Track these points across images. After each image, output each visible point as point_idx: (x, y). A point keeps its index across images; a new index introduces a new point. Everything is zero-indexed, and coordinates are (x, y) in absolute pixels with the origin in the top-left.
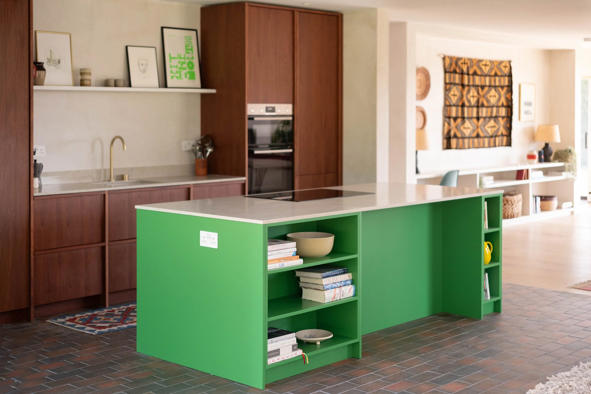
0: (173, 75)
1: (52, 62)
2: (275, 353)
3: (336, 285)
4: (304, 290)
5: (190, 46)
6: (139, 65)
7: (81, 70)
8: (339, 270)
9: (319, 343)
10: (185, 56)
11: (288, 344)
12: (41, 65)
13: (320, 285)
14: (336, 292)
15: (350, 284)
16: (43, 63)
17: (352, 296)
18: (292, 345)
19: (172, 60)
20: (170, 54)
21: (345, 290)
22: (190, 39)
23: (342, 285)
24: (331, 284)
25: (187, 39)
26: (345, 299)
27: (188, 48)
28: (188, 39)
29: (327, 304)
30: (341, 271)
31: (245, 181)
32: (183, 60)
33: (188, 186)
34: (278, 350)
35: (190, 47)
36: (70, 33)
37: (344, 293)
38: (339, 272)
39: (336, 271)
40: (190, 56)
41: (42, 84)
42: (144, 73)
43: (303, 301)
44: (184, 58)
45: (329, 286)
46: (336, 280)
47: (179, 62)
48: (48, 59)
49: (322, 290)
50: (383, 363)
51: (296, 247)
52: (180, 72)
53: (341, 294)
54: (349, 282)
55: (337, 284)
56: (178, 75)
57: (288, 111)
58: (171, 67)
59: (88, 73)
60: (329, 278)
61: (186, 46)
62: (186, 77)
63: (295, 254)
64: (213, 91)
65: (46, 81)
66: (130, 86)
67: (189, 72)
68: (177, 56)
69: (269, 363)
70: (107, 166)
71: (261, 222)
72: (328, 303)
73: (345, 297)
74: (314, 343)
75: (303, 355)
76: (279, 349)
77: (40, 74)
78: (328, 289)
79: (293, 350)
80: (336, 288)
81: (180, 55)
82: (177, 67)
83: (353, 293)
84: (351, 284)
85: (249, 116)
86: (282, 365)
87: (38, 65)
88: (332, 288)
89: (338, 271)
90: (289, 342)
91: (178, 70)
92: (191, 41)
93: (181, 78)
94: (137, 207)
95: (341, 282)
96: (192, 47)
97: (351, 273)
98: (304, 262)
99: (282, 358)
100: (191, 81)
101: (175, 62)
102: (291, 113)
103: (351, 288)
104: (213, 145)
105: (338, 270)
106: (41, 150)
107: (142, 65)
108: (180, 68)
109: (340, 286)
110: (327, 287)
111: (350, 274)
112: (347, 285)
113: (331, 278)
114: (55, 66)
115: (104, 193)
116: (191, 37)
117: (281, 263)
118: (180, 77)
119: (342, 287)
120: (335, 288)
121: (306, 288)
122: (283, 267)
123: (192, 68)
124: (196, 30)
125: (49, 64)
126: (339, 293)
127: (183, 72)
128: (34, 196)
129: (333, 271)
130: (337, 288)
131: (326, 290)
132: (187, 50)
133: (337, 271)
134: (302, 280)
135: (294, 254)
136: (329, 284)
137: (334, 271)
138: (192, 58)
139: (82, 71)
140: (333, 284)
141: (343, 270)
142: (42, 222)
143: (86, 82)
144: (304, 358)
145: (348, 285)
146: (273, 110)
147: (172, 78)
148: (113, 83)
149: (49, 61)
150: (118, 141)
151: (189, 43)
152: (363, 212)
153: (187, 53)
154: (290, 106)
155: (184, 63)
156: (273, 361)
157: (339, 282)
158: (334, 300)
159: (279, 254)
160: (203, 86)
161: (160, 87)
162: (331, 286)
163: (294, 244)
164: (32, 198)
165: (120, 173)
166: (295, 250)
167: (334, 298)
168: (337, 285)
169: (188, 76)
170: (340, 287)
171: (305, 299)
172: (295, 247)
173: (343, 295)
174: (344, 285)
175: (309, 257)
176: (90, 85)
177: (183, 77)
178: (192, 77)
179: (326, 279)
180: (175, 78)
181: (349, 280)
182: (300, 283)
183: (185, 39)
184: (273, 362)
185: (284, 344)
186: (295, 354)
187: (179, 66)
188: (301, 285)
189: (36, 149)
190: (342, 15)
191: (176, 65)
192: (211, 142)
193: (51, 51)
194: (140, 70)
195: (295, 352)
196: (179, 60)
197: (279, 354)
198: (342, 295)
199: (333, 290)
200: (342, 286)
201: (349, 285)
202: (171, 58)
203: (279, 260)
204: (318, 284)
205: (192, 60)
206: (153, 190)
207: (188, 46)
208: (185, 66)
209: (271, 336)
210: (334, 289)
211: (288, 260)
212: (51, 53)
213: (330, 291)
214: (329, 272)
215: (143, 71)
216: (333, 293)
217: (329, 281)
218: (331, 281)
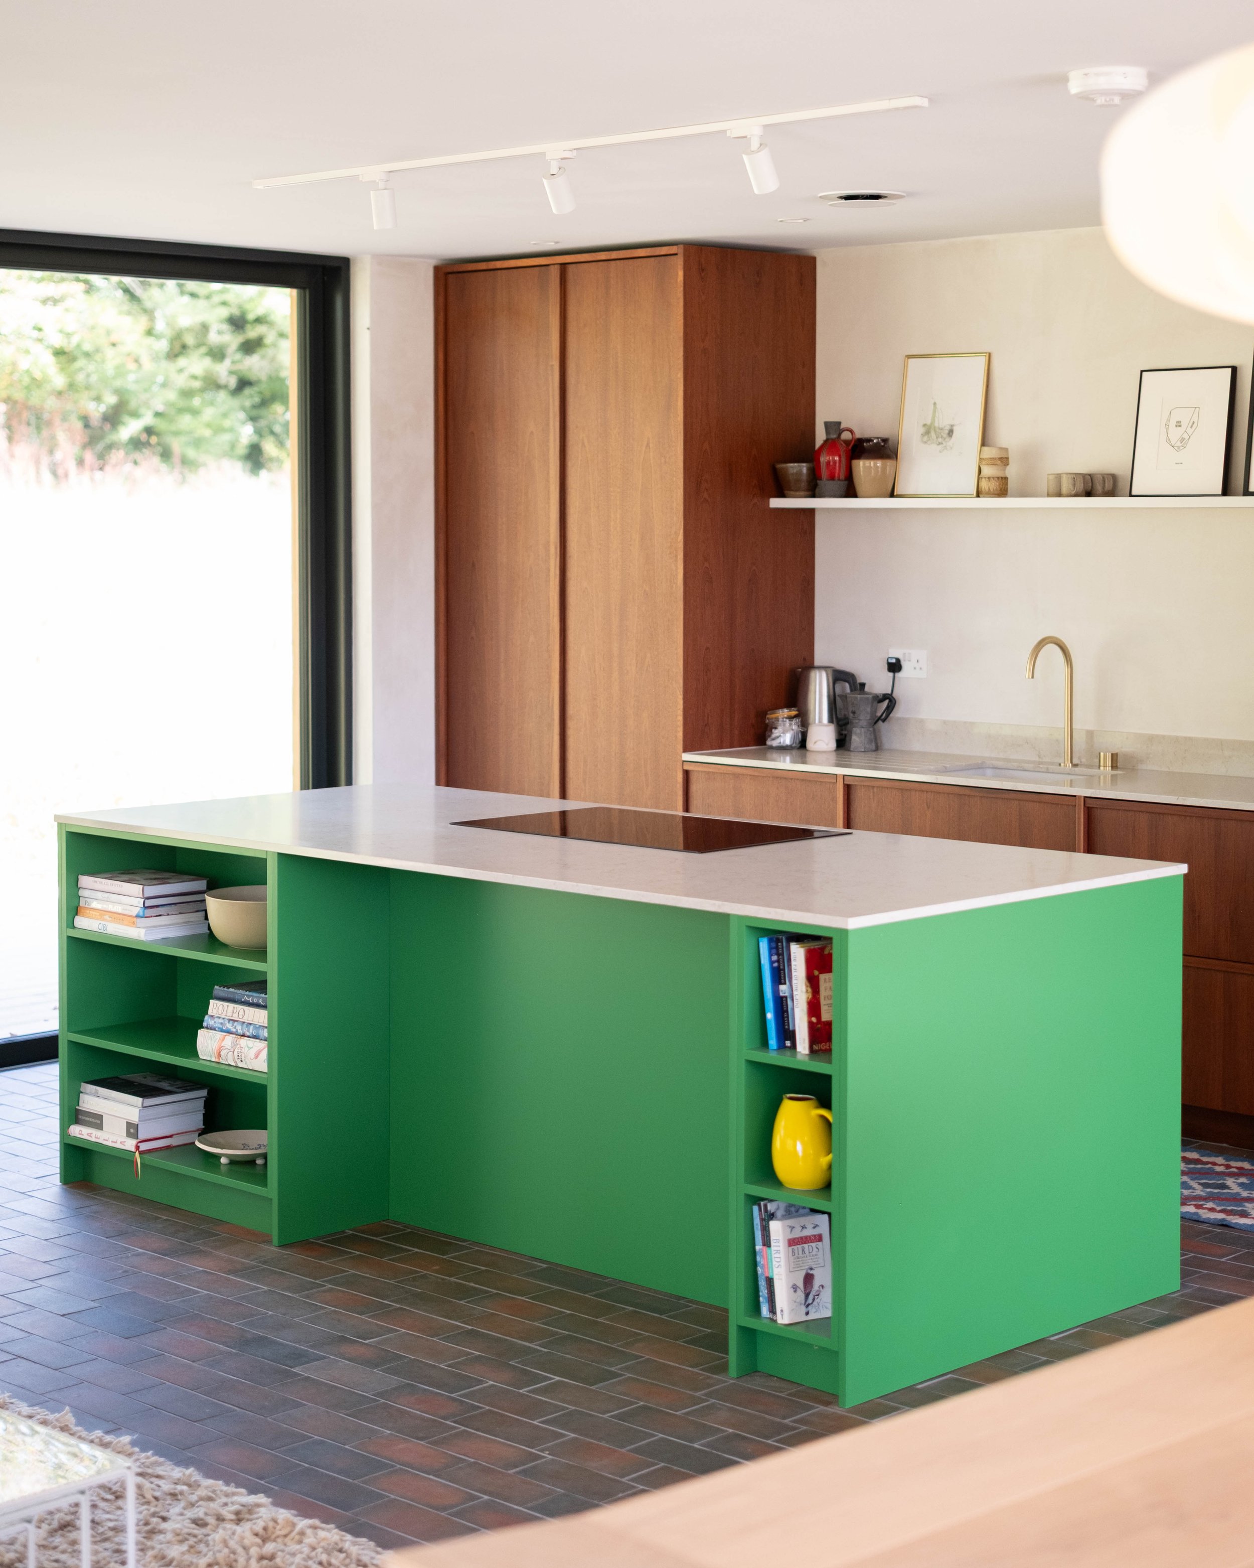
1: (933, 434)
2: (92, 1120)
3: (233, 1025)
6: (1167, 426)
9: (224, 1161)
11: (121, 1115)
14: (223, 1044)
18: (128, 1123)
21: (247, 1049)
23: (248, 1034)
24: (223, 1018)
26: (251, 1073)
30: (263, 999)
34: (100, 1118)
36: (989, 352)
37: (242, 1054)
39: (255, 994)
42: (1178, 449)
45: (215, 1022)
46: (241, 1017)
48: (925, 425)
53: (236, 1054)
55: (236, 1024)
60: (225, 1004)
63: (142, 913)
72: (209, 1063)
75: (135, 1153)
76: (105, 1116)
79: (129, 1134)
88: (222, 1031)
103: (262, 1050)
107: (1179, 425)
109: (241, 1033)
113: (231, 1006)
114: (940, 444)
117: (102, 922)
120: (228, 1032)
122: (106, 932)
125: (926, 438)
126: (230, 1048)
129: (247, 993)
131: (207, 1028)
133: (260, 998)
135: (139, 912)
136: (219, 1018)
137: (250, 994)
140: (227, 1022)
144: (136, 1161)
149: (928, 430)
157: (244, 1022)
158: (222, 1061)
162: (222, 1023)
166: (139, 902)
167: (219, 1055)
168: (235, 1027)
172: (140, 896)
173: (240, 1058)
176: (1003, 494)
179: (220, 1003)
184: (79, 1134)
185: (115, 1111)
193: (935, 404)
194: (1168, 440)
197: (100, 1127)
198: (238, 1056)
199: (219, 1035)
203: (102, 914)
210: (223, 1034)
211: (116, 920)
212: (935, 411)
213: (210, 1034)
214: (236, 991)
215: (1179, 444)
216: (217, 1041)
217: (225, 1010)
218: (229, 1014)
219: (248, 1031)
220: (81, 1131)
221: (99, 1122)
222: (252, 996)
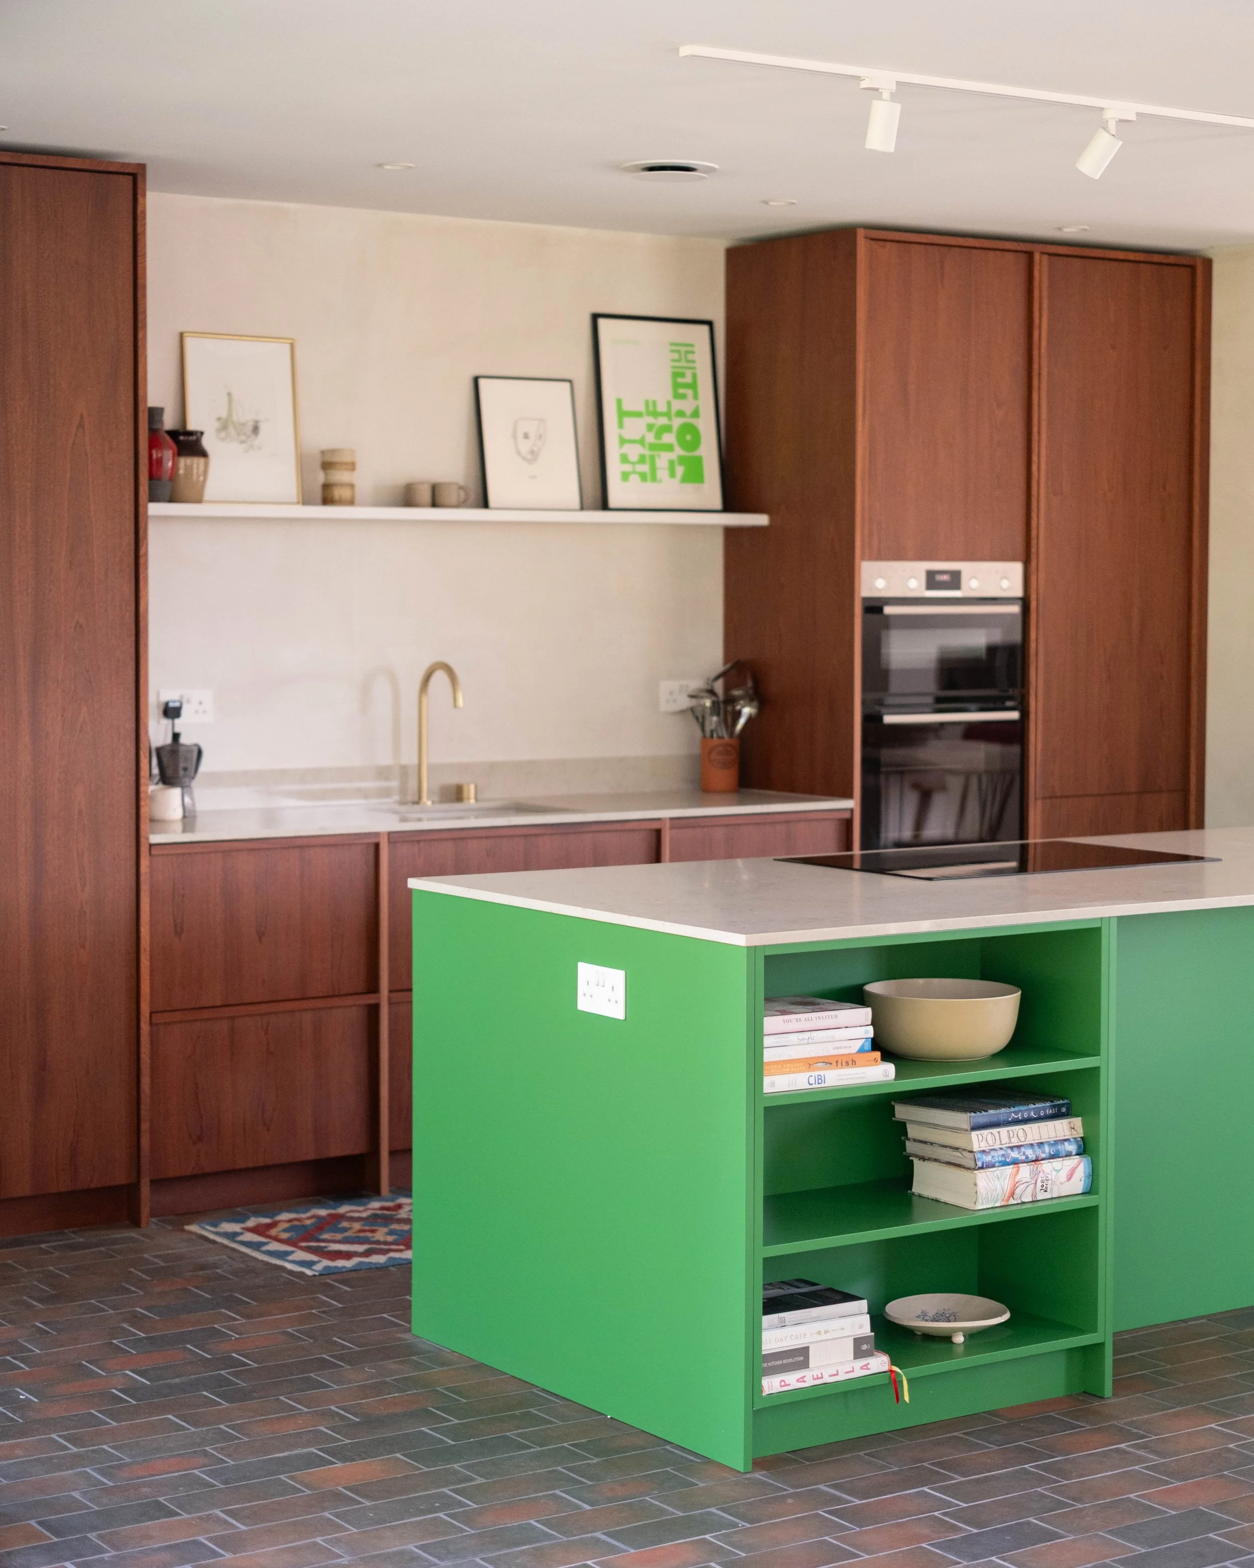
0: (628, 468)
1: (231, 430)
2: (790, 1360)
3: (1019, 1153)
4: (916, 1162)
5: (689, 373)
6: (515, 437)
7: (323, 453)
8: (1037, 1105)
9: (959, 1339)
10: (669, 404)
11: (840, 1334)
12: (194, 438)
13: (964, 1150)
14: (1018, 1179)
15: (1074, 1153)
16: (202, 433)
17: (1080, 1192)
18: (855, 1339)
19: (627, 421)
20: (619, 402)
21: (1054, 1173)
22: (687, 352)
23: (1043, 1156)
24: (1001, 1149)
25: (679, 352)
26: (1055, 1202)
27: (680, 380)
28: (683, 350)
29: (985, 1212)
30: (1044, 1109)
31: (852, 810)
32: (663, 421)
33: (656, 826)
34: (804, 1352)
35: (688, 379)
36: (292, 339)
37: (1050, 1182)
38: (1037, 1111)
39: (1024, 1108)
40: (687, 406)
41: (199, 500)
42: (530, 462)
43: (914, 1199)
44: (668, 415)
45: (993, 1157)
46: (1022, 1139)
47: (650, 427)
48: (219, 419)
49: (969, 1169)
50: (1176, 1415)
51: (873, 1024)
52: (652, 458)
53: (1039, 1184)
54: (1072, 1148)
55: (1023, 1149)
56: (645, 468)
57: (1005, 584)
58: (623, 441)
59: (346, 464)
60: (995, 1131)
61: (676, 375)
62: (672, 474)
63: (868, 1046)
64: (761, 520)
65: (210, 492)
66: (484, 503)
67: (682, 460)
68: (642, 408)
69: (767, 1391)
70: (409, 758)
71: (739, 940)
72: (990, 1211)
73: (1054, 1196)
74: (946, 1339)
75: (891, 1371)
76: (808, 1348)
77: (192, 465)
78: (991, 1166)
79: (859, 1353)
80: (1020, 1165)
81: (654, 403)
82: (642, 442)
83: (1082, 1182)
84: (1077, 1154)
85: (865, 600)
86: (816, 1399)
87: (184, 441)
88: (1004, 1164)
89: (1033, 1109)
90: (842, 1329)
91: (647, 453)
92: (690, 357)
93: (654, 479)
94: (414, 883)
95: (1041, 1144)
96: (694, 376)
97: (1080, 1118)
98: (898, 1076)
99: (815, 1377)
100: (689, 487)
101: (636, 428)
102: (1019, 592)
103: (1077, 1167)
104: (758, 696)
105: (1032, 1106)
106: (201, 703)
107: (526, 436)
108: (652, 447)
109: (1034, 1159)
110: (988, 1159)
111: (1077, 1122)
112: (1061, 1157)
113: (1004, 1131)
114: (242, 442)
115: (374, 840)
116: (692, 345)
117: (813, 1074)
118: (652, 476)
119: (1042, 1162)
120: (1015, 1162)
121: (923, 1159)
122: (822, 1085)
123: (695, 443)
124: (710, 323)
125: (223, 435)
126: (1030, 1180)
127: (663, 460)
128: (151, 845)
129: (1012, 1109)
130: (1025, 1164)
131: (982, 1168)
132: (676, 386)
133: (1030, 1110)
134: (913, 1131)
135: (863, 1046)
136: (994, 1150)
137: (1016, 1109)
138: (696, 414)
139: (328, 458)
140: (1009, 1151)
141: (1054, 1107)
142: (175, 926)
143: (337, 493)
144: (895, 1383)
145: (1067, 1156)
146: (955, 580)
147: (625, 476)
148: (426, 496)
149: (224, 425)
150: (440, 677)
151: (683, 363)
152: (1120, 919)
153: (677, 396)
154: (1017, 568)
155: (667, 429)
156: (783, 1384)
157: (1032, 1145)
158: (1012, 1202)
159: (808, 1043)
160: (729, 505)
161: (582, 508)
162: (1003, 1155)
163: (864, 1014)
164: (144, 850)
165: (453, 780)
166: (867, 1032)
167: (1012, 1195)
168: (1024, 1154)
169: (680, 470)
170: (1036, 1160)
171: (920, 1196)
172: (870, 1023)
173: (1044, 1188)
174: (1052, 1157)
175: (919, 1058)
176: (351, 502)
177: (663, 474)
178: (694, 474)
179: (985, 1132)
180: (635, 478)
181: (1072, 1140)
182: (907, 1143)
183: (673, 351)
184: (781, 1386)
185: (826, 1332)
186: (865, 1367)
187: (650, 438)
188: (910, 1147)
189: (184, 701)
190: (1208, 263)
191: (638, 438)
192: (750, 684)
193: (229, 394)
194: (518, 453)
195: (862, 1362)
196: (651, 420)
197: (805, 1365)
198: (1043, 1186)
199: (1009, 1169)
200: (1043, 1159)
201: (1069, 1155)
202: (622, 414)
203: (809, 1063)
204: (957, 1149)
205: (693, 421)
206: (536, 835)
207: (683, 375)
208: (669, 438)
209: (772, 1306)
210: (1012, 1166)
211: (839, 1064)
212: (230, 402)
213: (995, 1173)
214: (998, 1111)
215: (529, 457)
216: (1008, 1178)
217: (997, 1138)
218: (1005, 1140)
219: (1044, 1152)
220: (783, 1381)
221: (802, 1358)
222: (1021, 1111)
